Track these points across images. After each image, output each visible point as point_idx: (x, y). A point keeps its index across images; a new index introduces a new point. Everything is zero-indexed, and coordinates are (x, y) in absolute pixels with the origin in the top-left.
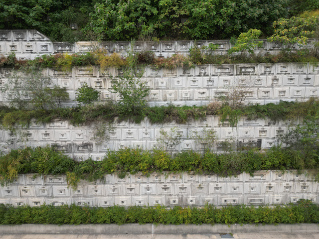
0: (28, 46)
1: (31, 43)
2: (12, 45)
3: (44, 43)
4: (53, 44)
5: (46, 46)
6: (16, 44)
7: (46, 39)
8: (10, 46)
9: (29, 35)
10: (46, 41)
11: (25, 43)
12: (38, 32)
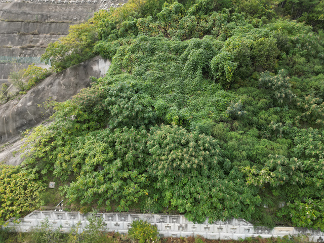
0: (233, 229)
1: (235, 227)
2: (219, 227)
3: (247, 227)
4: (255, 228)
5: (249, 230)
6: (223, 226)
7: (249, 224)
8: (218, 228)
9: (235, 221)
10: (250, 226)
11: (230, 226)
12: (244, 220)
